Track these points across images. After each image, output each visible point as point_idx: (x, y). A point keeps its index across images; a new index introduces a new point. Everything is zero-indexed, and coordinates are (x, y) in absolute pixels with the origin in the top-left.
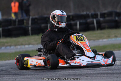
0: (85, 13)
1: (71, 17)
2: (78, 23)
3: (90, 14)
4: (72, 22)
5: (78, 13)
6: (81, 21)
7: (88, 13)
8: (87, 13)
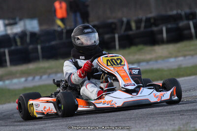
0: (175, 12)
1: (152, 21)
2: (164, 29)
3: (183, 13)
4: (155, 29)
5: (163, 13)
6: (169, 26)
7: (179, 11)
8: (177, 13)
